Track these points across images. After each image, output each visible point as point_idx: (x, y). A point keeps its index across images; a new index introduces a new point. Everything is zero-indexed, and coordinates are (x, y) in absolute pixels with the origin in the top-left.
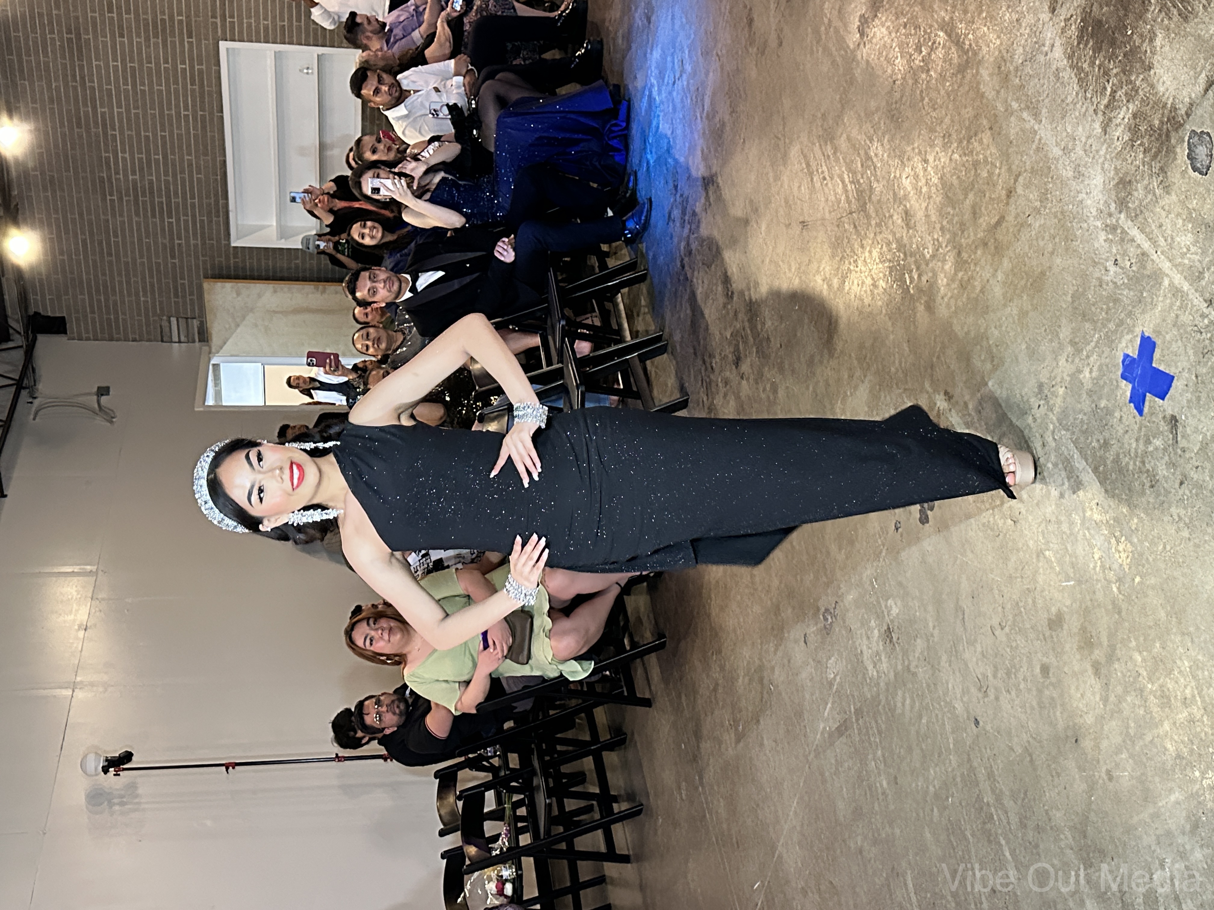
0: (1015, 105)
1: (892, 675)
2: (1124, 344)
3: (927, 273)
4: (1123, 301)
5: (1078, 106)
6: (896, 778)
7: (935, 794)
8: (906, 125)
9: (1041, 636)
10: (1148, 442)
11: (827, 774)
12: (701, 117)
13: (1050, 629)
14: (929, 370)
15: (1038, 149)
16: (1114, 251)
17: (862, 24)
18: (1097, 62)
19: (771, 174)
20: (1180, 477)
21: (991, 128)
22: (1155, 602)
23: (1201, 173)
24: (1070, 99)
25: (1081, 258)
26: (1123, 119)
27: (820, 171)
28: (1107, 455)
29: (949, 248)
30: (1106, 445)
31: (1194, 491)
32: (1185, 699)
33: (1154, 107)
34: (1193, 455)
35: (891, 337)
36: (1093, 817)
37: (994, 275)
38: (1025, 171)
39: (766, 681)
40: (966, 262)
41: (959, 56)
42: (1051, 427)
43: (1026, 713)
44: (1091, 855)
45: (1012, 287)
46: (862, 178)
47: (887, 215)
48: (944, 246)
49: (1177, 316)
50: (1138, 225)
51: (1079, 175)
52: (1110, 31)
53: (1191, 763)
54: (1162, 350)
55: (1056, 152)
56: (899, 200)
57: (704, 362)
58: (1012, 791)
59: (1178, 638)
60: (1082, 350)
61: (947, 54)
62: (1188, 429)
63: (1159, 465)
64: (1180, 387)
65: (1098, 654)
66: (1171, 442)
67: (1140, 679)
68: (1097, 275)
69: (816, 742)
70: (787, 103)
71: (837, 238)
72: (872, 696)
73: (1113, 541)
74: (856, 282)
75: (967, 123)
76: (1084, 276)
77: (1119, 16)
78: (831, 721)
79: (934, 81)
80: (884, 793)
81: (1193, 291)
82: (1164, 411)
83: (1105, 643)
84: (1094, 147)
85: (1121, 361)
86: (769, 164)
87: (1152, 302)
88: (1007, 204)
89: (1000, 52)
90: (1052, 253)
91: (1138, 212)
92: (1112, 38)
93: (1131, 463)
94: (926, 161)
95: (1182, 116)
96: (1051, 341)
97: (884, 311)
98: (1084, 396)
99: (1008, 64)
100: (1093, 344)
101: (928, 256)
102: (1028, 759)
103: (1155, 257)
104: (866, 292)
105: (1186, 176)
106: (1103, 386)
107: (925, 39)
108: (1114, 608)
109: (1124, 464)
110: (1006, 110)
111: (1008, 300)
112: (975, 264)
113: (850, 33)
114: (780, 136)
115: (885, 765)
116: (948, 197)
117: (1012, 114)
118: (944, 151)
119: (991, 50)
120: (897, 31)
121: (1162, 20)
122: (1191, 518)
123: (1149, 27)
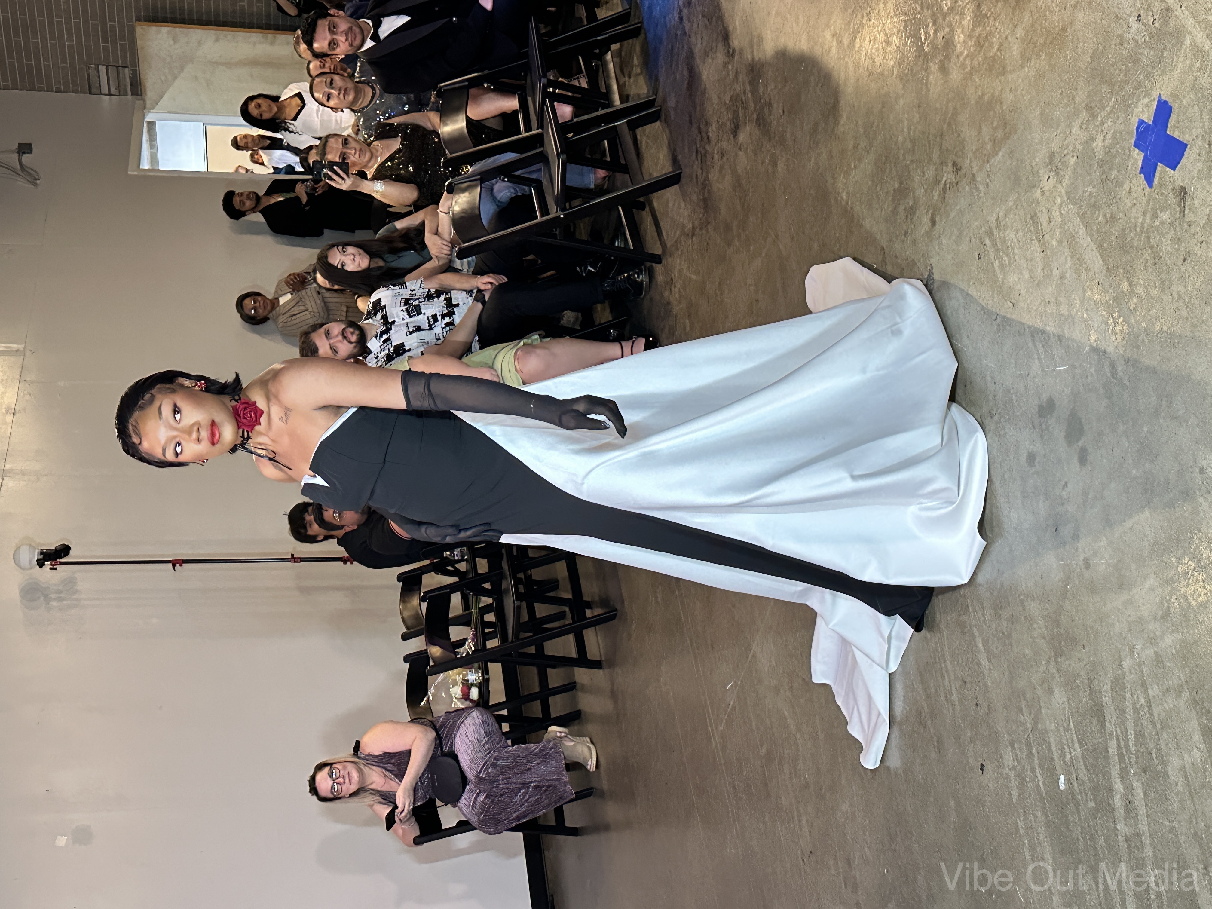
2: (1140, 109)
3: (943, 28)
4: (1143, 61)
9: (1030, 424)
10: (1155, 216)
13: (1040, 416)
14: (938, 139)
16: (1139, 5)
20: (1183, 253)
25: (1104, 13)
28: (1112, 230)
30: (1112, 219)
31: (1196, 267)
34: (1199, 229)
35: (902, 102)
36: (1067, 605)
37: (1013, 32)
40: (985, 16)
42: (1059, 200)
44: (1063, 643)
45: (1031, 45)
49: (1196, 78)
53: (1168, 549)
54: (1178, 115)
57: (700, 131)
59: (1167, 423)
60: (1097, 115)
62: (1196, 202)
63: (1164, 240)
64: (1193, 156)
65: (1086, 440)
66: (1177, 215)
68: (1119, 32)
73: (1111, 321)
74: (868, 39)
76: (1106, 33)
82: (1174, 181)
83: (1094, 428)
85: (1135, 128)
87: (1172, 63)
90: (1075, 7)
93: (1136, 239)
96: (1066, 105)
97: (895, 73)
98: (1095, 166)
101: (946, 9)
102: (1007, 550)
103: (1179, 12)
104: (877, 49)
106: (1115, 155)
109: (1129, 239)
111: (1025, 59)
112: (995, 19)
122: (1191, 296)
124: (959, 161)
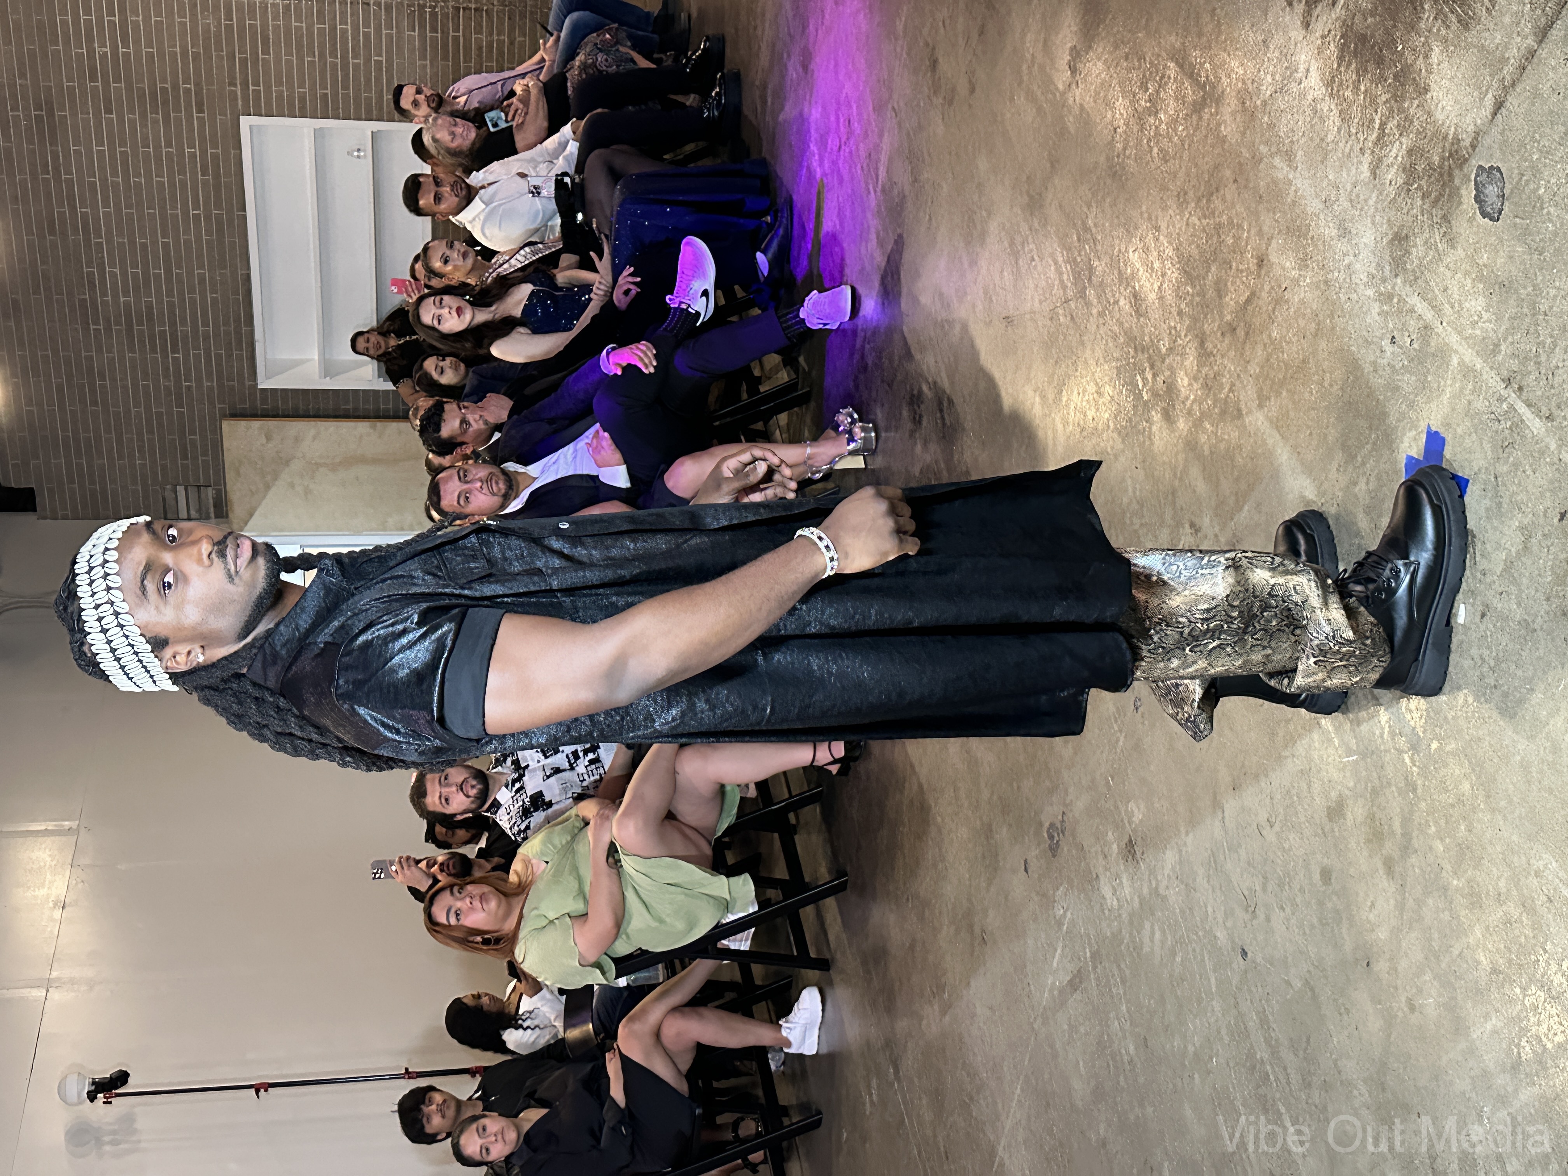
1: (1136, 904)
2: (1406, 444)
3: (1163, 372)
4: (1403, 389)
5: (1341, 145)
6: (1145, 1039)
7: (1195, 1054)
8: (1131, 183)
9: (1320, 832)
11: (1058, 1045)
12: (875, 191)
13: (1330, 820)
14: (1170, 497)
15: (1294, 204)
16: (1391, 326)
17: (1074, 59)
18: (1363, 88)
19: (965, 259)
20: (1481, 608)
21: (1235, 181)
22: (1457, 772)
23: (1492, 219)
25: (1350, 338)
26: (1397, 156)
27: (1026, 249)
29: (1190, 337)
31: (1498, 625)
32: (1499, 894)
33: (1431, 140)
34: (1495, 578)
35: (1122, 459)
36: (1392, 1062)
37: (1245, 370)
38: (1280, 231)
39: (977, 930)
40: (1211, 354)
41: (1194, 92)
43: (1304, 933)
44: (1393, 1112)
45: (1268, 382)
46: (1080, 255)
47: (1112, 301)
48: (1183, 335)
49: (1469, 402)
50: (1419, 290)
51: (1344, 232)
52: (1376, 48)
53: (1510, 978)
54: (1454, 447)
55: (1316, 205)
56: (1126, 280)
58: (1291, 1039)
59: (1487, 817)
60: (1356, 456)
61: (1178, 90)
62: (1488, 546)
64: (1478, 492)
65: (1390, 847)
67: (1444, 874)
68: (1371, 358)
69: (1044, 1003)
70: (983, 164)
71: (1050, 335)
72: (1112, 934)
74: (1075, 392)
75: (1206, 176)
76: (1355, 361)
77: (1386, 29)
78: (1061, 973)
79: (1163, 126)
80: (1130, 1062)
81: (1488, 369)
83: (1399, 831)
84: (1362, 197)
85: (1403, 465)
86: (962, 244)
87: (1439, 387)
88: (1259, 276)
89: (1244, 83)
90: (1316, 334)
91: (1418, 274)
92: (1380, 57)
94: (1158, 228)
95: (1466, 148)
97: (1112, 425)
98: (1361, 515)
99: (1254, 98)
100: (1369, 447)
101: (1164, 350)
102: (1309, 994)
103: (1440, 330)
104: (1088, 402)
105: (1475, 223)
106: (1383, 499)
107: (1151, 73)
108: (1407, 785)
110: (1253, 157)
111: (1263, 398)
112: (1223, 356)
113: (1058, 70)
114: (975, 208)
115: (1131, 1025)
116: (1185, 272)
117: (1261, 160)
118: (1179, 214)
119: (1234, 81)
120: (1117, 64)
121: (1439, 30)
122: (1497, 659)
123: (1422, 39)
124: (1197, 521)
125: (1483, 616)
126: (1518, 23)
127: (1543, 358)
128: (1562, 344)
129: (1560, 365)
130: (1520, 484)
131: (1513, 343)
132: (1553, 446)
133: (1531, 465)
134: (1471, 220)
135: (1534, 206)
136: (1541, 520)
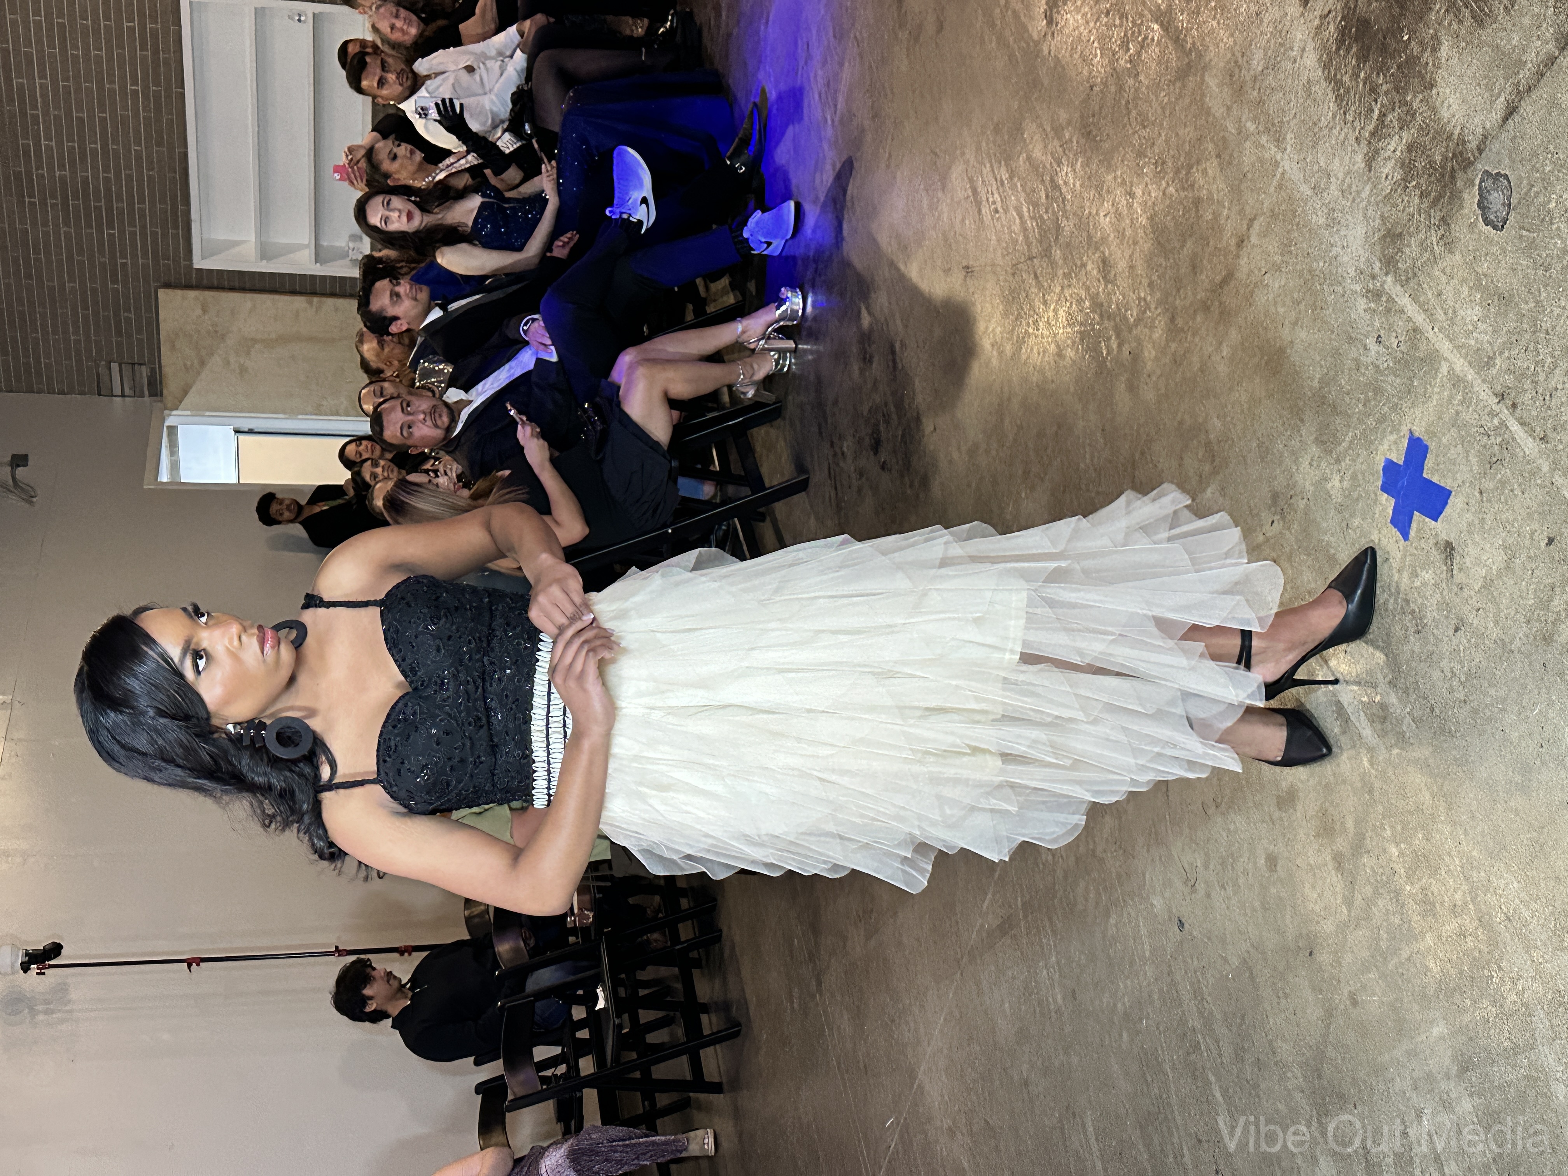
0: (1251, 126)
2: (1386, 447)
3: (1129, 343)
4: (1386, 390)
5: (1335, 132)
6: (1074, 992)
7: (1125, 1013)
8: (1107, 145)
9: (1267, 818)
10: (1414, 575)
11: (984, 984)
12: (833, 121)
13: (1280, 809)
15: (1280, 187)
16: (1377, 324)
17: (1050, 9)
19: (925, 202)
20: (1455, 621)
21: (1218, 156)
23: (1495, 227)
24: (1323, 122)
25: (1333, 332)
26: (1394, 151)
27: (991, 200)
29: (1159, 310)
31: (1473, 640)
32: (1455, 906)
33: (1434, 138)
34: (1473, 593)
35: (1081, 424)
36: (1330, 1052)
37: (1218, 350)
38: (1263, 214)
40: (1182, 330)
41: (1178, 58)
42: (1289, 549)
43: (1246, 915)
44: (1327, 1100)
45: (1241, 365)
46: (1047, 212)
47: (1079, 263)
48: (1153, 306)
49: (1457, 413)
50: (1410, 292)
51: (1332, 223)
52: (1380, 36)
53: (1460, 988)
54: (1437, 456)
55: (1306, 190)
56: (1094, 244)
57: (832, 445)
58: (1225, 1013)
59: (1447, 829)
60: (1331, 451)
61: (1162, 54)
62: (1467, 560)
63: (1428, 604)
64: (1459, 505)
65: (1342, 844)
66: (1444, 576)
67: (1397, 878)
68: (1353, 354)
69: (972, 942)
70: (948, 108)
71: (1012, 291)
72: (1045, 886)
74: (1035, 350)
75: (1187, 147)
76: (1336, 353)
77: (1392, 15)
78: (991, 916)
79: (1144, 89)
80: (1057, 1011)
81: (1480, 381)
82: (1437, 535)
83: (1351, 830)
84: (1354, 188)
85: (1381, 468)
86: (922, 187)
87: (1425, 392)
88: (1238, 256)
89: (1233, 55)
90: (1295, 323)
91: (1410, 275)
92: (1383, 44)
93: (1392, 601)
94: (1132, 195)
95: (1472, 151)
96: (1291, 438)
97: (1072, 389)
98: (1333, 512)
99: (1243, 72)
100: (1345, 444)
101: (1132, 320)
102: (1247, 974)
103: (1430, 334)
104: (1048, 362)
105: (1476, 230)
106: (1357, 500)
107: (1133, 33)
108: (1364, 784)
110: (1239, 134)
111: (1235, 382)
112: (1194, 334)
113: (1034, 19)
114: (938, 150)
115: (1060, 976)
116: (1159, 243)
117: (1247, 138)
118: (1156, 183)
119: (1222, 51)
120: (1098, 20)
121: (1450, 24)
122: (1469, 675)
123: (1431, 31)
125: (1457, 630)
126: (1539, 27)
127: (1541, 377)
128: (1563, 365)
129: (1560, 386)
130: (1506, 501)
131: (1509, 358)
132: (1545, 468)
133: (1520, 485)
134: (1472, 226)
135: (1543, 220)
136: (1527, 543)
